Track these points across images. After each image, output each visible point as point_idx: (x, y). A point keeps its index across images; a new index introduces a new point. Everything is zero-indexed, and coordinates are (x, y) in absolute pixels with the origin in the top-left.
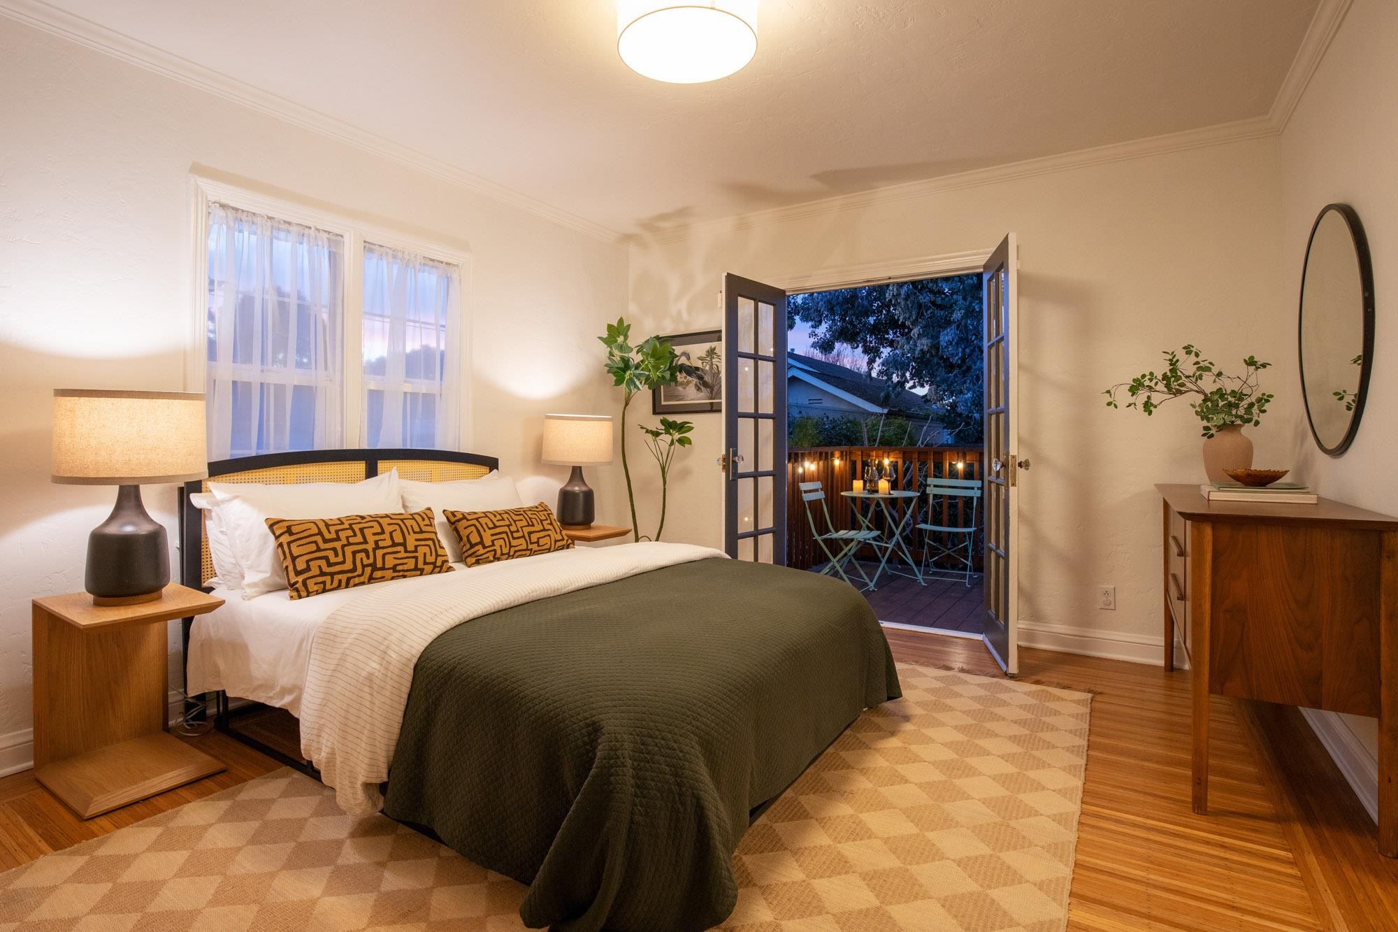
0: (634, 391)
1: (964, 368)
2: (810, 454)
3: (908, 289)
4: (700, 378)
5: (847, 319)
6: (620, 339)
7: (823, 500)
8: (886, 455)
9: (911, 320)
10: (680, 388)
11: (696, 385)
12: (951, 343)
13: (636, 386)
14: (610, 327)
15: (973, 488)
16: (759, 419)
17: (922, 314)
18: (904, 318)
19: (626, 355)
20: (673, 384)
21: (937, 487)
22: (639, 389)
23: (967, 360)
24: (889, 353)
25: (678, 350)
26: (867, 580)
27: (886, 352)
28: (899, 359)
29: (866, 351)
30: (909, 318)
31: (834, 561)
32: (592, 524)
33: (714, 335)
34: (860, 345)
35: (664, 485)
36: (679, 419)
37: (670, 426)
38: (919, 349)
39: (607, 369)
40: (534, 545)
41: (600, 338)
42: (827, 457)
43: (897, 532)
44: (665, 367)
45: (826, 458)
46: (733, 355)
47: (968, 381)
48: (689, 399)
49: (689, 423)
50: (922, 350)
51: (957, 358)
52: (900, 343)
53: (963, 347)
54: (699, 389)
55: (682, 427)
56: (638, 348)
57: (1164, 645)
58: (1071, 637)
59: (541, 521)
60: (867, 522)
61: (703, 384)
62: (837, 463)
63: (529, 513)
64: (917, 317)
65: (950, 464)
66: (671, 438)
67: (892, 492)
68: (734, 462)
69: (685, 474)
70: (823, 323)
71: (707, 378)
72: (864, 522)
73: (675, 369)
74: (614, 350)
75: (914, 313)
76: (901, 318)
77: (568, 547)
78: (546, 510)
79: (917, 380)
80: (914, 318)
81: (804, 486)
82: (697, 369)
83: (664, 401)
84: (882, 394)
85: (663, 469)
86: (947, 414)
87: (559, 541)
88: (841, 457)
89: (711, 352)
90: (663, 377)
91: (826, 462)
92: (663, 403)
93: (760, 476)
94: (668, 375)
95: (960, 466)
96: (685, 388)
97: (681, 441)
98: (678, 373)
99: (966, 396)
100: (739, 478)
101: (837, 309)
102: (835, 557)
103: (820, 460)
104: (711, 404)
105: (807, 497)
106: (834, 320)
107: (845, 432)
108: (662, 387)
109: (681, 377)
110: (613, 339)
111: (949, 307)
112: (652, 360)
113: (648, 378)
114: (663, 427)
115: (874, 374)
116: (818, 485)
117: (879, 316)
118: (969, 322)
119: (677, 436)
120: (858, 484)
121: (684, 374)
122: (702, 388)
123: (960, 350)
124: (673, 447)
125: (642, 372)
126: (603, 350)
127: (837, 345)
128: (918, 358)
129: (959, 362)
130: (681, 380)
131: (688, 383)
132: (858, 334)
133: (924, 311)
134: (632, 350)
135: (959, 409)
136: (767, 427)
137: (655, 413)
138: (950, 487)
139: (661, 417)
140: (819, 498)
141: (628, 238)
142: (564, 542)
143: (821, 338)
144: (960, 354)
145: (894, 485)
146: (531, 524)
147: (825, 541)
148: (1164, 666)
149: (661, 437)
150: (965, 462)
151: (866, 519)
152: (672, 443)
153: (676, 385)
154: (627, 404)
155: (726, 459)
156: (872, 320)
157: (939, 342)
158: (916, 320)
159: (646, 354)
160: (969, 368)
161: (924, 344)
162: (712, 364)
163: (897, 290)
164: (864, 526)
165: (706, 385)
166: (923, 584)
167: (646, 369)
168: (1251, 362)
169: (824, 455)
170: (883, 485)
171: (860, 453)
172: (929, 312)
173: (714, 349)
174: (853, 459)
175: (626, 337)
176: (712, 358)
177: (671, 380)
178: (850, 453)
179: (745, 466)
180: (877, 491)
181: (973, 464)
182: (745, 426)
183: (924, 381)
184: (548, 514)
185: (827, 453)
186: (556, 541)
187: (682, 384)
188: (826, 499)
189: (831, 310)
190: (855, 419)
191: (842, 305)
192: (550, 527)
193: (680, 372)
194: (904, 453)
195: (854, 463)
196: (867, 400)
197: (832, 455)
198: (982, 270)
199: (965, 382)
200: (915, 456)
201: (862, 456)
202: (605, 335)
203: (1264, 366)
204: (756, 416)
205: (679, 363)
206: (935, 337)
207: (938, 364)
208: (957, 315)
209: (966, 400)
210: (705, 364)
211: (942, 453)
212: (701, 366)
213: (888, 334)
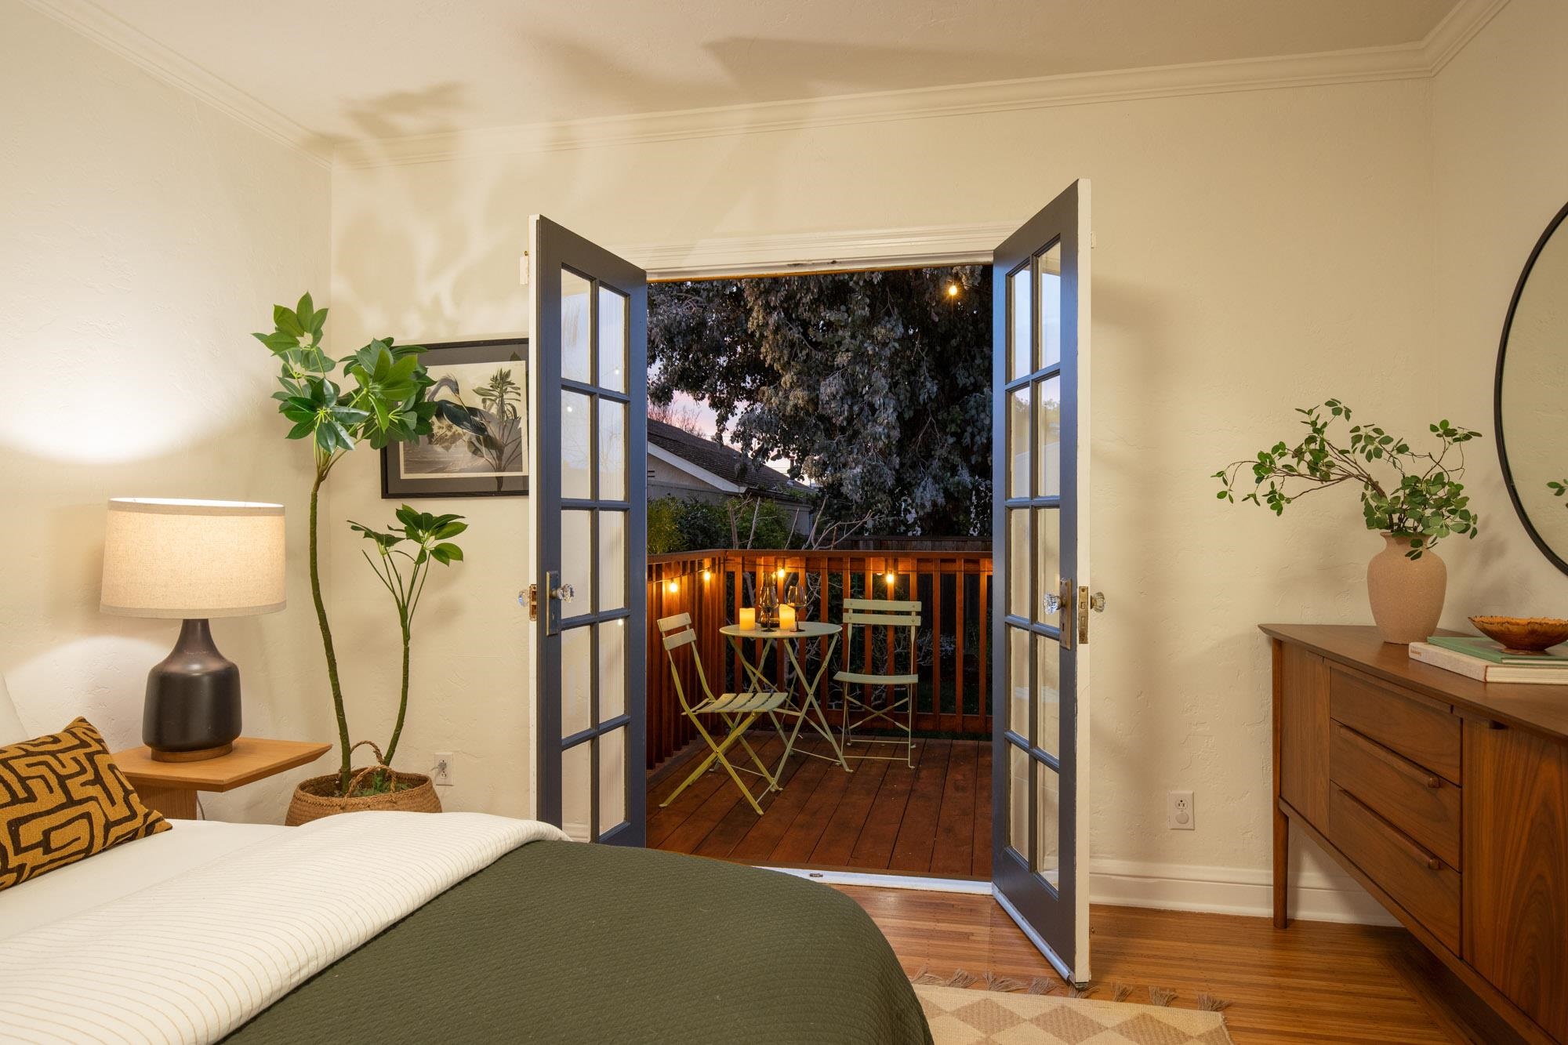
0: (336, 450)
1: (849, 432)
2: (669, 565)
3: (779, 318)
4: (480, 429)
5: (690, 356)
6: (305, 341)
7: (693, 644)
8: (780, 564)
9: (782, 362)
10: (438, 448)
11: (471, 443)
12: (835, 397)
13: (339, 440)
14: (281, 314)
15: (908, 613)
16: (600, 512)
17: (796, 355)
18: (773, 359)
19: (320, 375)
20: (423, 439)
21: (859, 612)
22: (346, 447)
23: (855, 421)
24: (746, 409)
25: (435, 372)
26: (766, 774)
27: (741, 406)
28: (765, 416)
29: (714, 405)
30: (779, 359)
31: (719, 751)
32: (235, 742)
33: (513, 348)
34: (707, 395)
35: (406, 642)
36: (436, 508)
37: (416, 524)
38: (791, 403)
39: (279, 403)
40: (31, 854)
41: (259, 336)
42: (691, 569)
43: (811, 691)
44: (406, 404)
45: (693, 570)
46: (552, 384)
47: (856, 451)
48: (458, 468)
49: (458, 517)
50: (795, 406)
51: (841, 418)
52: (766, 394)
53: (850, 403)
54: (476, 451)
55: (443, 525)
56: (347, 362)
57: (1272, 883)
58: (1133, 879)
59: (62, 780)
60: (758, 674)
61: (484, 439)
62: (707, 576)
63: (19, 765)
64: (789, 359)
65: (875, 577)
66: (419, 546)
67: (803, 625)
68: (554, 598)
69: (449, 613)
70: (658, 360)
71: (493, 430)
72: (754, 674)
73: (427, 411)
74: (291, 362)
75: (785, 352)
76: (769, 358)
77: (150, 830)
78: (84, 744)
79: (782, 447)
80: (786, 359)
81: (666, 623)
82: (473, 411)
83: (407, 471)
84: (737, 466)
85: (403, 610)
86: (820, 494)
87: (119, 822)
88: (712, 568)
89: (502, 380)
90: (403, 425)
91: (691, 577)
92: (404, 476)
93: (600, 622)
94: (412, 420)
95: (890, 579)
96: (447, 448)
97: (442, 554)
98: (434, 419)
99: (855, 471)
100: (564, 629)
101: (679, 341)
102: (718, 745)
103: (684, 574)
104: (500, 479)
105: (671, 643)
106: (670, 358)
107: (702, 522)
108: (401, 444)
109: (440, 426)
110: (289, 340)
111: (832, 348)
112: (378, 388)
113: (369, 424)
114: (403, 526)
115: (726, 439)
116: (683, 619)
117: (731, 356)
118: (858, 368)
119: (432, 543)
120: (747, 615)
121: (447, 422)
122: (484, 449)
123: (846, 407)
124: (423, 566)
125: (353, 411)
126: (269, 364)
127: (676, 394)
128: (791, 417)
129: (845, 424)
130: (441, 432)
131: (455, 438)
132: (704, 379)
133: (798, 351)
134: (333, 365)
135: (845, 488)
136: (613, 524)
137: (386, 494)
138: (874, 612)
139: (398, 504)
140: (689, 641)
141: (328, 143)
142: (138, 822)
143: (654, 382)
144: (846, 413)
145: (803, 615)
146: (22, 794)
147: (699, 716)
148: (1272, 917)
149: (397, 546)
150: (897, 574)
151: (757, 669)
152: (422, 556)
153: (430, 442)
154: (321, 478)
155: (537, 593)
156: (723, 361)
157: (817, 395)
158: (788, 363)
159: (365, 379)
160: (856, 433)
161: (799, 396)
162: (502, 404)
163: (764, 318)
164: (754, 680)
165: (490, 443)
166: (847, 770)
167: (364, 403)
168: (1446, 431)
169: (689, 565)
170: (787, 614)
171: (740, 560)
172: (804, 353)
173: (508, 374)
174: (730, 569)
175: (317, 335)
176: (503, 392)
177: (418, 431)
178: (726, 560)
179: (575, 605)
180: (777, 625)
181: (909, 575)
182: (575, 525)
183: (789, 448)
184: (90, 757)
185: (693, 563)
186: (108, 826)
187: (442, 440)
188: (699, 643)
189: (671, 342)
190: (707, 501)
191: (685, 336)
192: (95, 791)
193: (439, 416)
194: (808, 560)
195: (730, 576)
196: (717, 473)
197: (701, 566)
198: (990, 259)
199: (851, 453)
200: (825, 564)
201: (743, 564)
202: (270, 328)
203: (1467, 437)
204: (595, 506)
205: (437, 399)
206: (813, 388)
207: (816, 425)
208: (842, 359)
209: (855, 476)
210: (488, 402)
211: (864, 560)
212: (480, 407)
213: (744, 382)
